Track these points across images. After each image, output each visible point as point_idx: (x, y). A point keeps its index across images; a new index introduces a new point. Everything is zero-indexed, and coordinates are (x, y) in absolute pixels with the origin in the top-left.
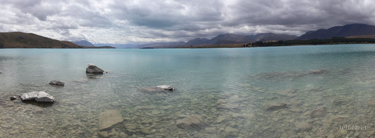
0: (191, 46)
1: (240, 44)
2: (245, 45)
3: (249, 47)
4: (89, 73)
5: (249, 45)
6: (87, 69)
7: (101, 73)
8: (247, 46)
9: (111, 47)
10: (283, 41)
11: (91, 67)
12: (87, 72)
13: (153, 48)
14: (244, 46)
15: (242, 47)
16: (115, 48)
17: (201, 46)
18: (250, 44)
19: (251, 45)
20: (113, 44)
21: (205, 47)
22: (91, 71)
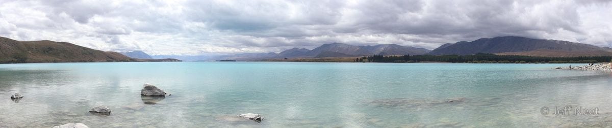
0: (285, 59)
1: (352, 58)
2: (359, 59)
3: (364, 62)
4: (146, 96)
5: (364, 60)
6: (142, 90)
7: (162, 96)
8: (361, 61)
9: (175, 60)
10: (410, 56)
11: (148, 88)
12: (143, 95)
13: (235, 61)
14: (357, 61)
15: (354, 62)
16: (181, 61)
17: (299, 59)
18: (365, 58)
19: (367, 60)
20: (178, 56)
21: (304, 61)
22: (149, 93)
